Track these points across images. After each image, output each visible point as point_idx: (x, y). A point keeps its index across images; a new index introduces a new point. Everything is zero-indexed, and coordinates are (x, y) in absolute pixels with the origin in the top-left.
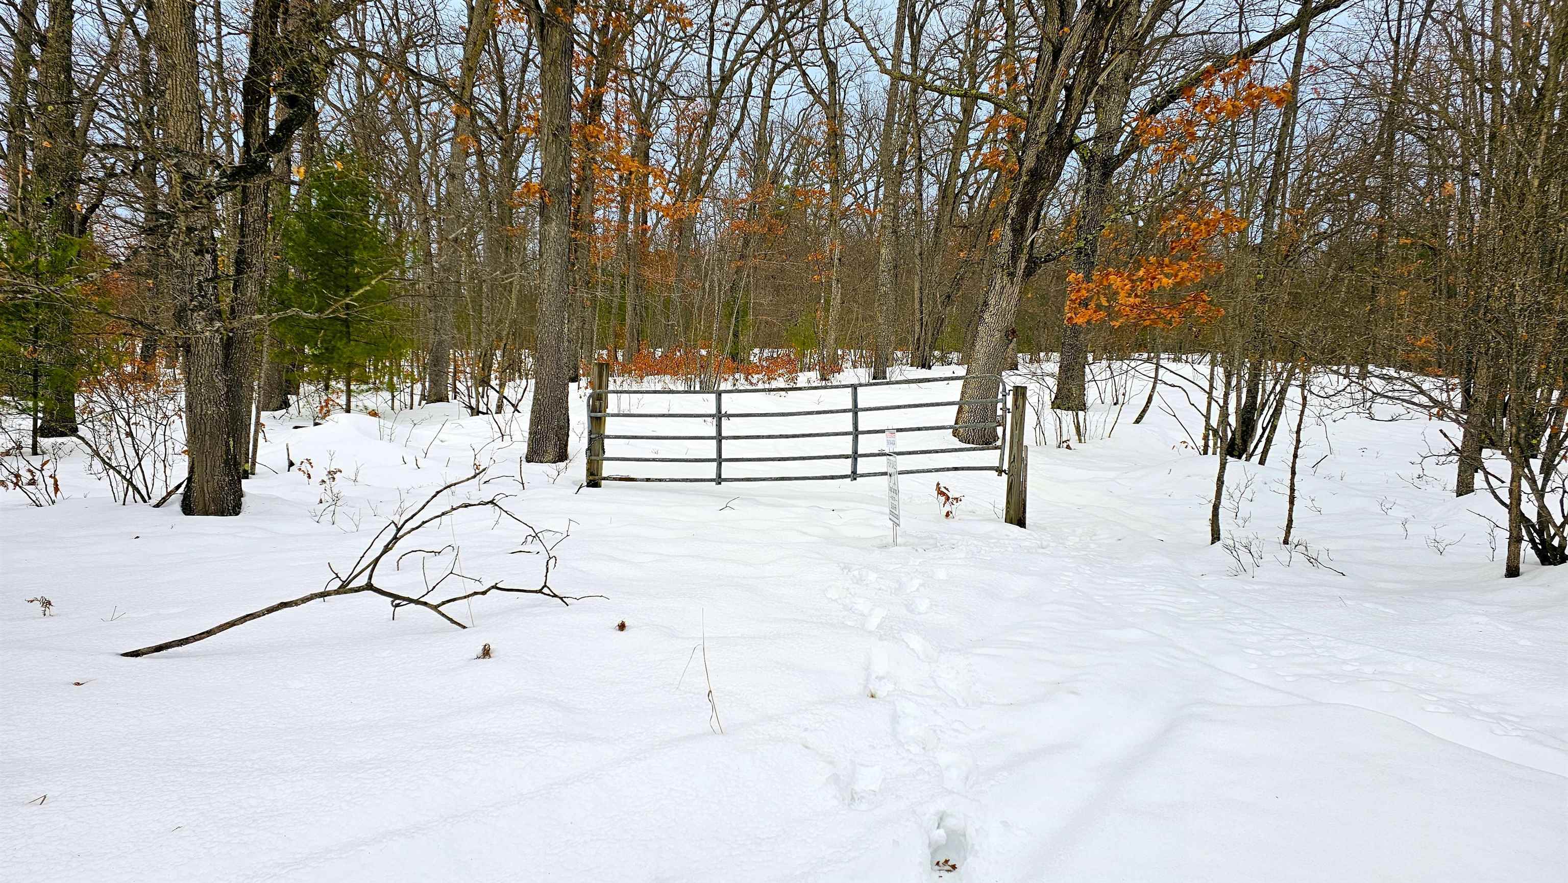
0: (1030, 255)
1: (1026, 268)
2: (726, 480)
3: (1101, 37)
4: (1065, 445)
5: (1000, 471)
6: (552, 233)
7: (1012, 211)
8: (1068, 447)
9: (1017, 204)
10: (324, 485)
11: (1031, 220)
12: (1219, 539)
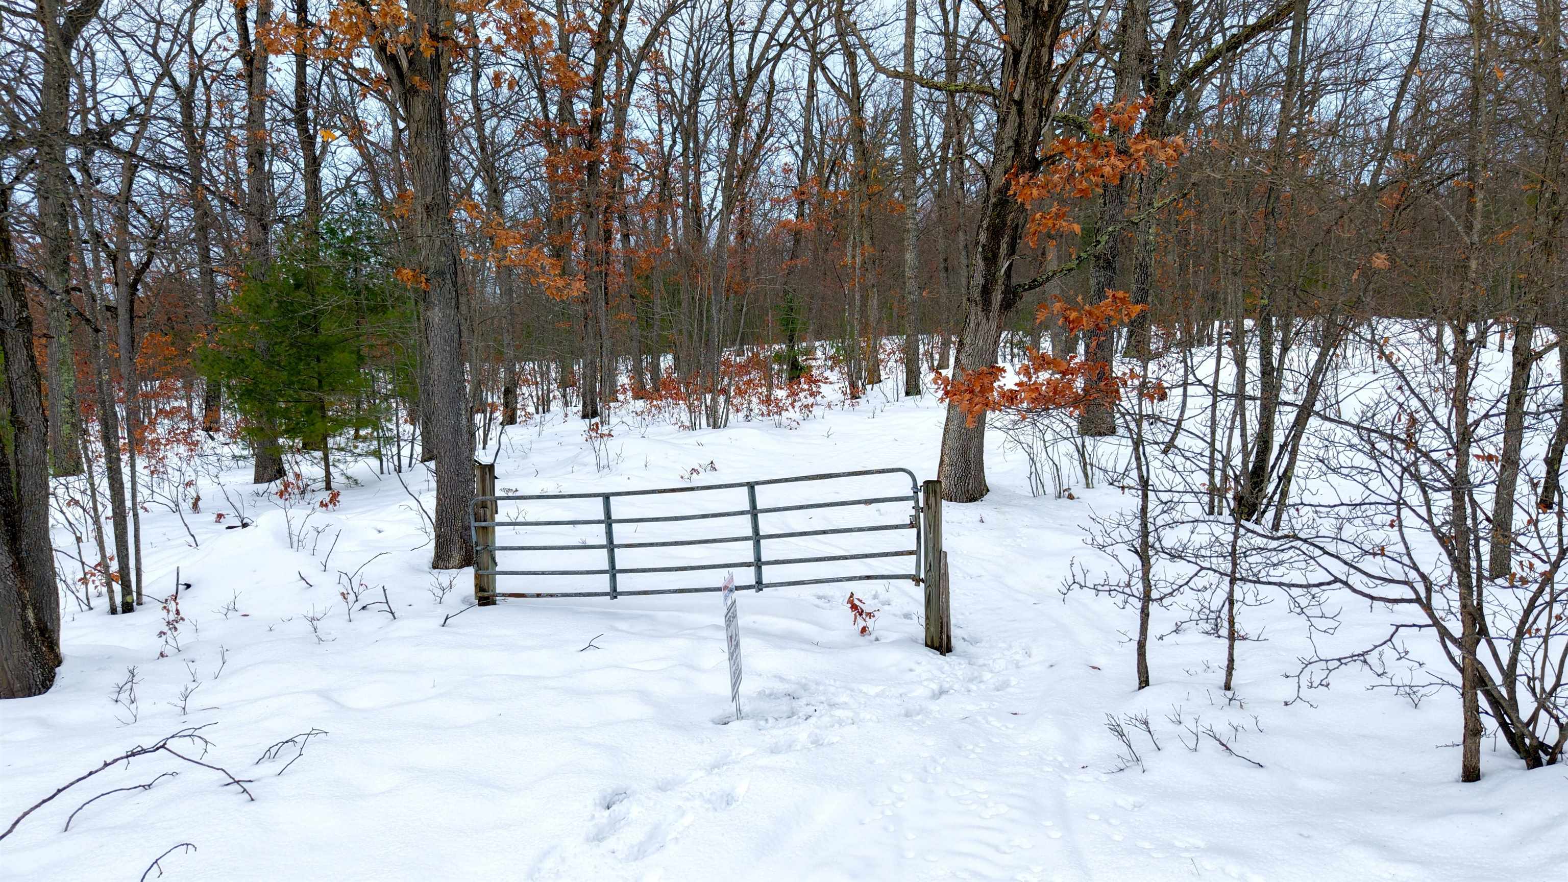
0: (1007, 286)
1: (1003, 300)
2: (622, 593)
3: (1043, 45)
4: (1066, 493)
5: (917, 580)
6: (437, 319)
7: (983, 237)
8: (1071, 497)
9: (988, 228)
10: (164, 637)
11: (1004, 247)
12: (1147, 684)
